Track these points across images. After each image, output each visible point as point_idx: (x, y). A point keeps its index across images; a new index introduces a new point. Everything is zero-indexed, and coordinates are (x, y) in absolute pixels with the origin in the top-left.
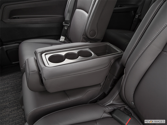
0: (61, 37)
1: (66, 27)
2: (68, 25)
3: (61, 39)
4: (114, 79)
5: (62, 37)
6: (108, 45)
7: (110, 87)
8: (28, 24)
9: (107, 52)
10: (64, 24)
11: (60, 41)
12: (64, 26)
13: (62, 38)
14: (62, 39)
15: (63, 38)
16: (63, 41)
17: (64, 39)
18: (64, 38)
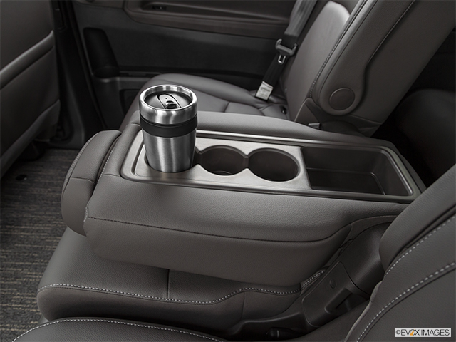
0: (262, 86)
1: (282, 57)
2: (291, 52)
3: (260, 89)
4: (346, 290)
5: (264, 85)
6: (380, 153)
7: (327, 308)
8: (185, 31)
9: (372, 177)
10: (279, 47)
11: (258, 95)
12: (278, 52)
13: (263, 88)
14: (265, 90)
15: (268, 88)
16: (266, 98)
17: (269, 93)
18: (271, 90)
